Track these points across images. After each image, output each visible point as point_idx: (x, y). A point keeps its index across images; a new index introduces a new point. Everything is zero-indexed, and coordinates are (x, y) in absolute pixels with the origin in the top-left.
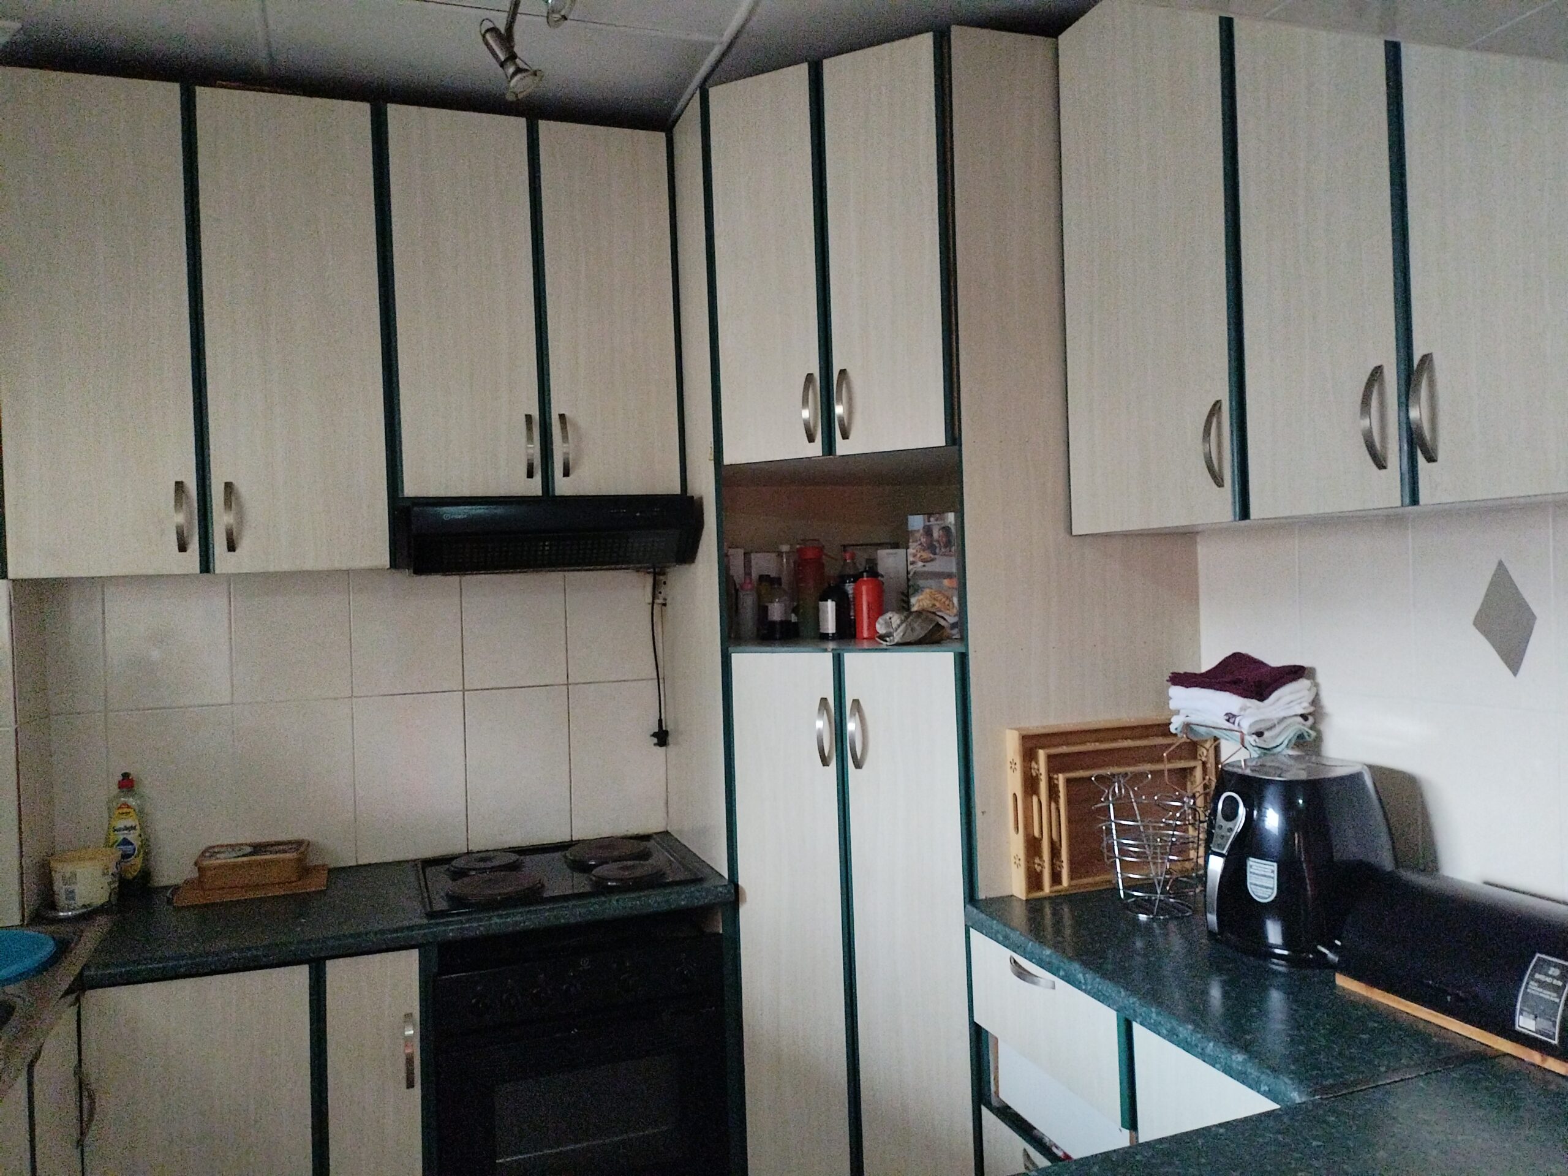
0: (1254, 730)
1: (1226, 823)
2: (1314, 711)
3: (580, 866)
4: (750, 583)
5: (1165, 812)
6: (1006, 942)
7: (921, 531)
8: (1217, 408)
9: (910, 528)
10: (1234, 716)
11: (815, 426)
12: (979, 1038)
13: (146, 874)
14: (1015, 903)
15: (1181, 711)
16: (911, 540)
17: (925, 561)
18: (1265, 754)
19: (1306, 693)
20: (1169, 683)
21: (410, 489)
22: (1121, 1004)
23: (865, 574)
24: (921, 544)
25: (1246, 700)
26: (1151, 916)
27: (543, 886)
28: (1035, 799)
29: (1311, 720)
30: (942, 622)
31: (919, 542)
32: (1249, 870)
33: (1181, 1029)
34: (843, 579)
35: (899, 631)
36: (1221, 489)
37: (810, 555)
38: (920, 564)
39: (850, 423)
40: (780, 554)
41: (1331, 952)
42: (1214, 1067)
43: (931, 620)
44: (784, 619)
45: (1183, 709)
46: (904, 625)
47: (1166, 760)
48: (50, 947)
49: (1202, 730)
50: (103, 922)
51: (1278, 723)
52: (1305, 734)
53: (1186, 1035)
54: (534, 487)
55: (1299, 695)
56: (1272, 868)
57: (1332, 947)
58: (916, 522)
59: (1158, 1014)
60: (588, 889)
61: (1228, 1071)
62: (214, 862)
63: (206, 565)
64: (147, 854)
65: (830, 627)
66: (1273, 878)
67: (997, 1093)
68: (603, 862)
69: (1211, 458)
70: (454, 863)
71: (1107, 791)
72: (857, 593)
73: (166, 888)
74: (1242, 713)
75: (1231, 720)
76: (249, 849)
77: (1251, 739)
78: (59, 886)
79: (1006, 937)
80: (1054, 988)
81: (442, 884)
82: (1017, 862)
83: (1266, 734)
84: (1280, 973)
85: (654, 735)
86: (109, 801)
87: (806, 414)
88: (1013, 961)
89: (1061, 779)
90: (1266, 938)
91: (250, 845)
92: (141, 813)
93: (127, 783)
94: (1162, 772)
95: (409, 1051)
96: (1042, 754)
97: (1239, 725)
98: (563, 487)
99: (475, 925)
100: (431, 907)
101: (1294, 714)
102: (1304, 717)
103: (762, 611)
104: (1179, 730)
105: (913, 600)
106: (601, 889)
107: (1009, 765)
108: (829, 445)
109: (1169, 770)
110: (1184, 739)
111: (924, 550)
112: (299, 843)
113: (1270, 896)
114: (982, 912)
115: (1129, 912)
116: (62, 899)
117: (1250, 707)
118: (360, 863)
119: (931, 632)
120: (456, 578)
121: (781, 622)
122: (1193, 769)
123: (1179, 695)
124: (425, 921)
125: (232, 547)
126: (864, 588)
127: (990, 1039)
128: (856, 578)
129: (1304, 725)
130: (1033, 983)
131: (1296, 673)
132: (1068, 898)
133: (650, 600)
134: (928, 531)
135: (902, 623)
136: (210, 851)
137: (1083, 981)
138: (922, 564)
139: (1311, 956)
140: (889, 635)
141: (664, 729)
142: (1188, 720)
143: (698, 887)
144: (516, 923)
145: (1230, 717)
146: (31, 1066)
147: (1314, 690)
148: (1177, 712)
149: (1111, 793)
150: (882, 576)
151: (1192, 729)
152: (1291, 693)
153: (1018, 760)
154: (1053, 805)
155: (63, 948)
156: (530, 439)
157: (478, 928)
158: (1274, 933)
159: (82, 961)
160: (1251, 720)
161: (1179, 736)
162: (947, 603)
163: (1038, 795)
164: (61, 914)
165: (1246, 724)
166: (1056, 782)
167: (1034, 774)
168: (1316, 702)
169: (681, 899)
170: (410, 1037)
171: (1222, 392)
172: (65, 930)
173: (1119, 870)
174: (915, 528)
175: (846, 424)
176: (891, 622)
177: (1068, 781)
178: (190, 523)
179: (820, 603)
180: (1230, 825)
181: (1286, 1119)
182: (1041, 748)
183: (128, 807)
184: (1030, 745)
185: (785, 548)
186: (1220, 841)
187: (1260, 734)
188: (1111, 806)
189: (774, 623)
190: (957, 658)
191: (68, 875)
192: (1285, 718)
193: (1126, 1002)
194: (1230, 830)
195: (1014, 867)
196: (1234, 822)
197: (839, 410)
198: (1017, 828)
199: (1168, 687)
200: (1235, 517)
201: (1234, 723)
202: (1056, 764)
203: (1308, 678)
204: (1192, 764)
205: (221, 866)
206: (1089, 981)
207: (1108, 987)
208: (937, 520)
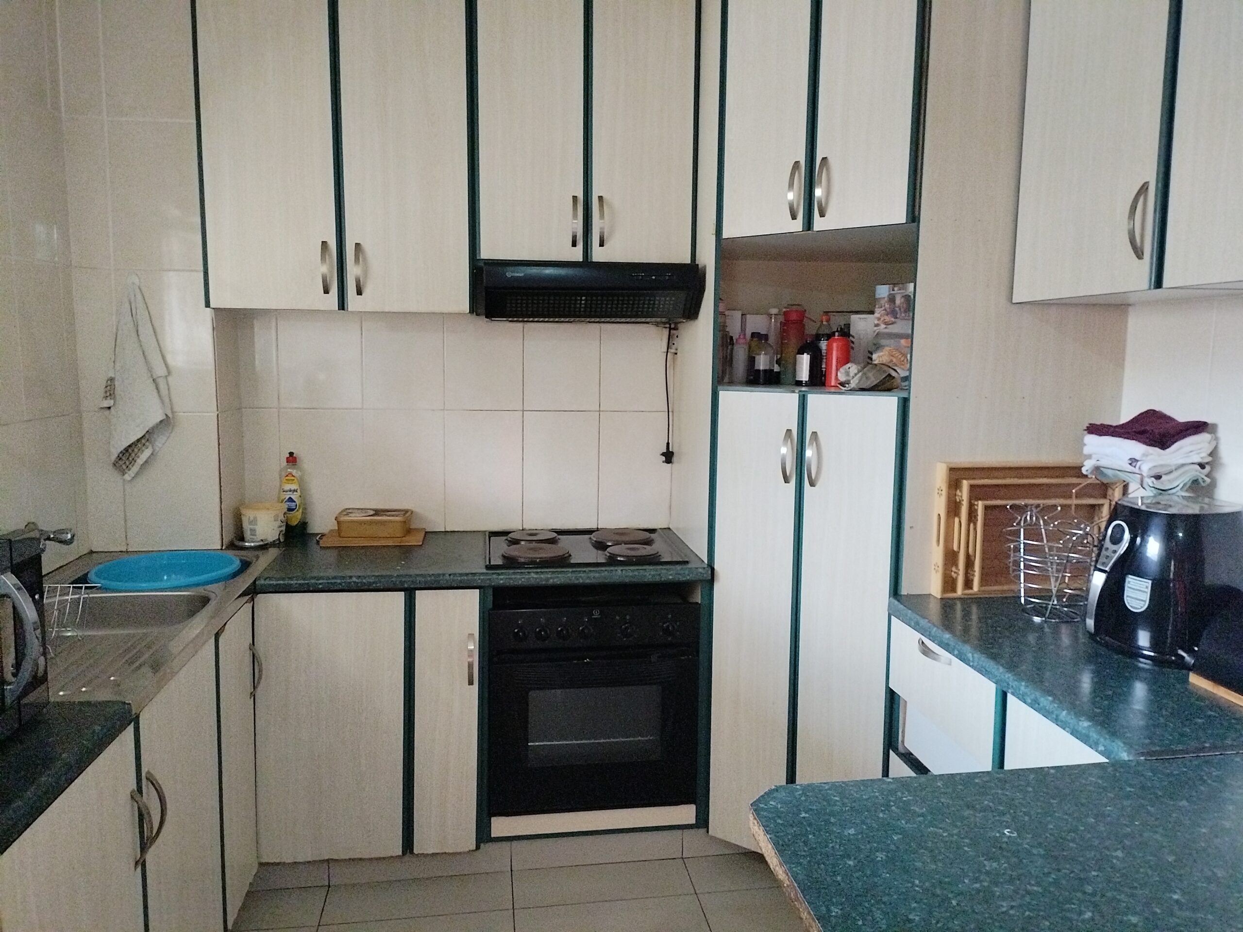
0: (1153, 473)
1: (1113, 546)
2: (1211, 461)
3: (600, 546)
4: (745, 338)
5: (1063, 535)
6: (916, 627)
7: (886, 299)
8: (1146, 187)
9: (877, 296)
10: (1137, 461)
11: (798, 205)
12: (892, 698)
13: (303, 525)
14: (932, 599)
15: (1094, 456)
16: (877, 306)
17: (887, 324)
18: (1161, 494)
19: (1207, 445)
20: (1086, 432)
21: (486, 253)
22: (998, 678)
23: (837, 334)
24: (885, 310)
25: (1148, 447)
26: (1044, 619)
27: (570, 555)
28: (957, 520)
29: (1208, 468)
30: (894, 374)
31: (883, 308)
32: (1127, 585)
33: (1042, 699)
34: (818, 337)
35: (855, 379)
36: (1140, 261)
37: (794, 317)
38: (883, 326)
39: (827, 203)
40: (770, 316)
41: (1189, 656)
42: (1064, 729)
43: (885, 371)
44: (767, 368)
45: (1095, 454)
46: (860, 374)
47: (1074, 496)
48: (236, 564)
49: (1109, 472)
50: (273, 553)
51: (1176, 469)
52: (1200, 481)
53: (1045, 704)
54: (577, 254)
55: (1199, 446)
56: (1147, 584)
57: (1190, 651)
58: (883, 291)
59: (1027, 687)
60: (603, 561)
61: (1075, 733)
62: (347, 518)
63: (342, 305)
64: (305, 509)
65: (804, 374)
66: (1146, 592)
67: (903, 742)
68: (617, 543)
69: (1134, 232)
70: (510, 535)
71: (1019, 518)
72: (829, 349)
73: (318, 534)
74: (1144, 458)
75: (1134, 464)
76: (372, 512)
77: (1149, 481)
78: (246, 526)
79: (917, 623)
80: (950, 664)
81: (500, 547)
82: (936, 568)
83: (1164, 478)
84: (1143, 669)
85: (663, 454)
86: (281, 471)
87: (791, 196)
88: (921, 642)
89: (980, 505)
90: (1137, 641)
91: (373, 510)
92: (301, 482)
93: (292, 459)
94: (1069, 506)
95: (470, 660)
96: (965, 484)
97: (1140, 468)
98: (599, 255)
99: (519, 577)
100: (490, 562)
101: (1191, 462)
102: (1202, 466)
103: (751, 360)
104: (1089, 471)
105: (874, 356)
106: (612, 561)
107: (937, 491)
108: (808, 223)
109: (1077, 506)
110: (1092, 479)
111: (887, 315)
112: (406, 511)
113: (1142, 607)
114: (901, 603)
115: (1026, 615)
116: (247, 535)
117: (1152, 454)
118: (447, 530)
119: (882, 382)
120: (520, 325)
121: (765, 371)
122: (1103, 505)
123: (1093, 442)
124: (485, 571)
125: (359, 292)
126: (835, 345)
127: (901, 703)
128: (829, 336)
129: (1200, 473)
130: (934, 659)
131: (1198, 427)
132: (977, 600)
133: (666, 350)
134: (892, 299)
135: (859, 372)
136: (347, 511)
137: (971, 659)
138: (885, 326)
139: (1173, 658)
140: (848, 382)
141: (671, 450)
142: (1099, 464)
143: (685, 567)
144: (547, 579)
145: (1133, 461)
146: (217, 636)
147: (1214, 444)
148: (1089, 457)
149: (1023, 519)
150: (853, 337)
151: (1102, 473)
152: (1192, 444)
153: (944, 487)
154: (972, 525)
155: (245, 565)
156: (575, 216)
157: (520, 579)
158: (1144, 639)
159: (256, 574)
160: (1151, 465)
161: (1089, 476)
162: (902, 359)
163: (960, 518)
164: (247, 544)
165: (1145, 468)
166: (976, 507)
167: (958, 500)
168: (1213, 453)
169: (669, 574)
170: (471, 651)
171: (1150, 174)
172: (248, 555)
173: (1022, 581)
174: (882, 296)
175: (823, 205)
176: (851, 372)
177: (986, 508)
178: (331, 272)
179: (798, 356)
180: (1114, 547)
181: (1110, 770)
182: (965, 479)
183: (293, 476)
184: (956, 475)
185: (774, 311)
186: (1105, 560)
187: (1158, 477)
188: (1022, 530)
189: (759, 371)
190: (901, 401)
191: (252, 518)
192: (1183, 465)
193: (1003, 677)
194: (1115, 552)
195: (933, 572)
196: (1119, 545)
197: (818, 192)
198: (938, 541)
199: (1083, 436)
200: (1150, 286)
201: (1135, 467)
202: (976, 492)
203: (1208, 432)
204: (1101, 501)
205: (352, 522)
206: (976, 659)
207: (990, 665)
208: (900, 290)
